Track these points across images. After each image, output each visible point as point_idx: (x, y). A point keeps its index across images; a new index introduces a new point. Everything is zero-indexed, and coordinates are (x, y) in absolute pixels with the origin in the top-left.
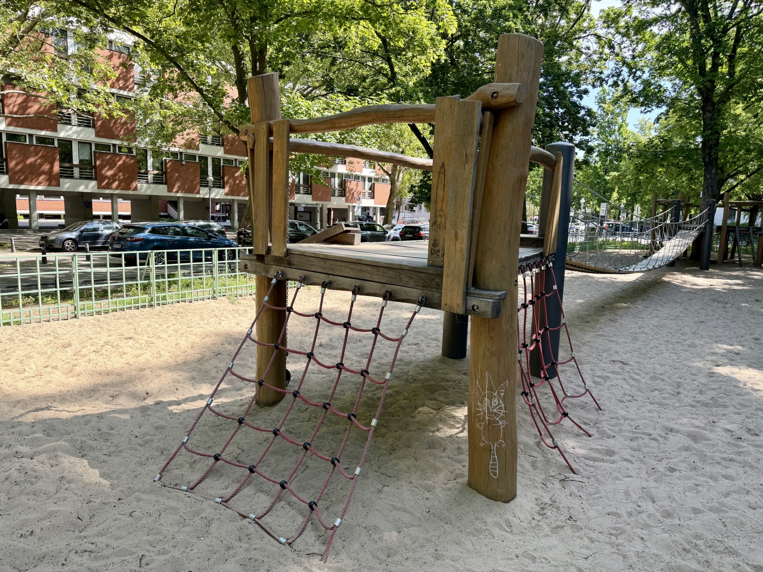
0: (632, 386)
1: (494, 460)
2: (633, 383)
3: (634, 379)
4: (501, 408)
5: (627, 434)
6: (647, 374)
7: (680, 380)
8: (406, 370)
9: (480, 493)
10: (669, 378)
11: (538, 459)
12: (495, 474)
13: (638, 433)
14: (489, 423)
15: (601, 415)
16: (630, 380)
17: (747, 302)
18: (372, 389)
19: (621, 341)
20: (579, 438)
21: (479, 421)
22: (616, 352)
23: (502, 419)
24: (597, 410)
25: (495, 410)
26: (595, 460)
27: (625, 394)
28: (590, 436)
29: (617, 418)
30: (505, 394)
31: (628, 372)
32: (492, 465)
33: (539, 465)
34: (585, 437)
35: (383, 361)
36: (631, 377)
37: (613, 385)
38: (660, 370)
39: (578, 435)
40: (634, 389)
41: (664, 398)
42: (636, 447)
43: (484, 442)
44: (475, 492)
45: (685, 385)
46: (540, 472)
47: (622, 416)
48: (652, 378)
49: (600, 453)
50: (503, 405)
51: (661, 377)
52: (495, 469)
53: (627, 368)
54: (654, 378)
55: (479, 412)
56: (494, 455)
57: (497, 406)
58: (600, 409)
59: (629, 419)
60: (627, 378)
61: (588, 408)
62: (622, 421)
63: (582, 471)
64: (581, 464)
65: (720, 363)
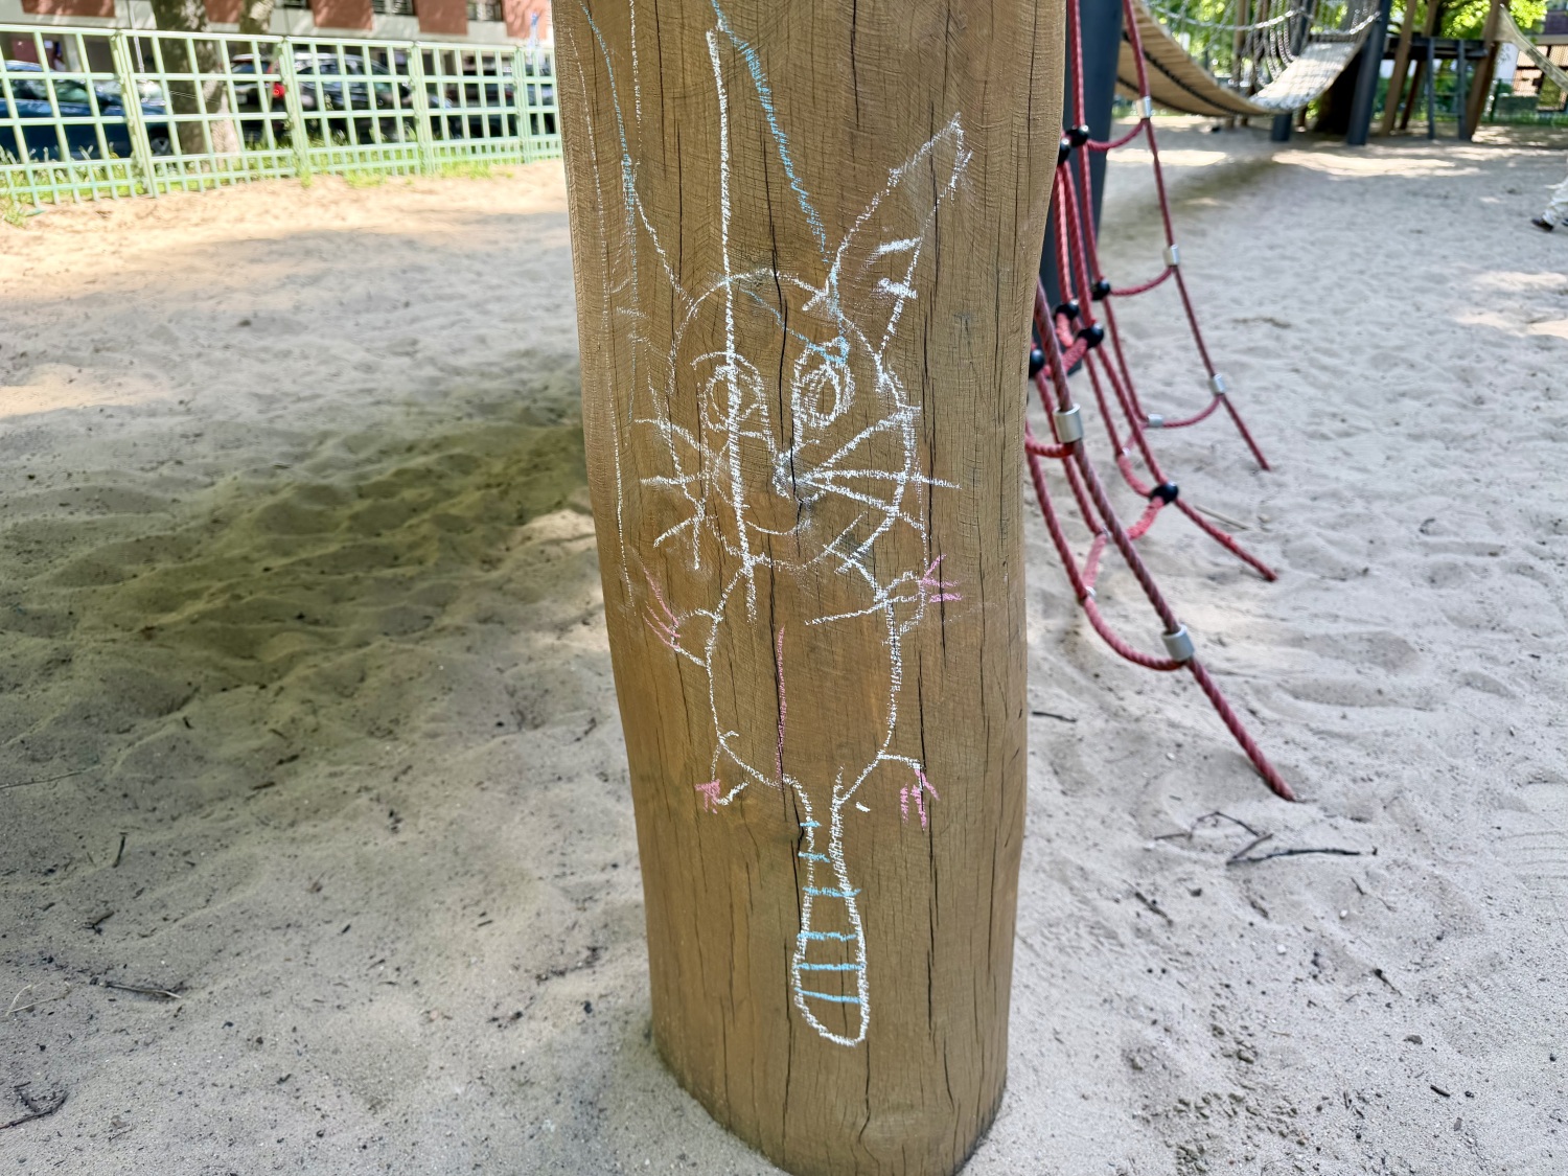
0: (1325, 387)
1: (831, 914)
2: (1324, 377)
3: (1324, 368)
4: (885, 452)
5: (1401, 555)
6: (1356, 350)
7: (1465, 363)
8: (537, 385)
9: (729, 1127)
10: (1428, 357)
11: (1082, 727)
12: (844, 1019)
13: (1445, 548)
14: (770, 601)
15: (1273, 490)
16: (1314, 371)
17: (1492, 195)
18: (362, 455)
19: (1237, 274)
20: (1227, 591)
21: (679, 592)
22: (1236, 301)
23: (897, 553)
24: (1254, 472)
25: (822, 479)
26: (1343, 697)
27: (1316, 414)
28: (1269, 577)
29: (1335, 495)
30: (930, 290)
31: (1296, 348)
32: (815, 951)
33: (1091, 761)
34: (1254, 586)
35: (462, 361)
36: (1313, 362)
37: (1265, 389)
38: (1393, 340)
39: (1218, 579)
40: (1337, 399)
41: (1444, 419)
42: (1473, 611)
43: (731, 776)
44: (695, 1112)
45: (1489, 378)
46: (1101, 808)
47: (1352, 487)
48: (1376, 362)
49: (1342, 654)
50: (906, 416)
51: (1404, 355)
52: (846, 983)
53: (1291, 337)
54: (1384, 360)
55: (670, 508)
56: (827, 876)
57: (842, 429)
58: (1265, 467)
59: (1379, 496)
60: (1303, 366)
61: (1222, 464)
62: (1359, 506)
63: (1313, 773)
64: (1291, 731)
65: (1536, 316)
